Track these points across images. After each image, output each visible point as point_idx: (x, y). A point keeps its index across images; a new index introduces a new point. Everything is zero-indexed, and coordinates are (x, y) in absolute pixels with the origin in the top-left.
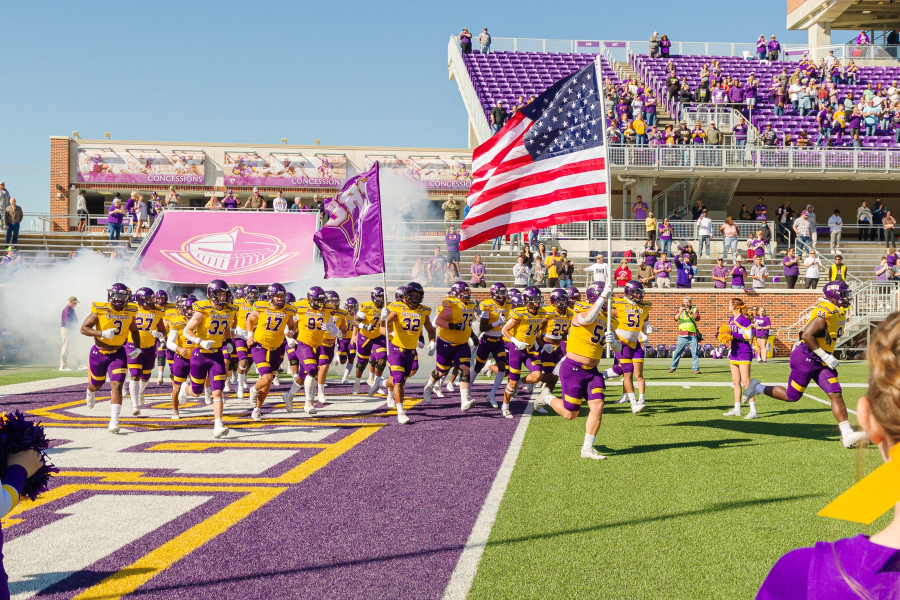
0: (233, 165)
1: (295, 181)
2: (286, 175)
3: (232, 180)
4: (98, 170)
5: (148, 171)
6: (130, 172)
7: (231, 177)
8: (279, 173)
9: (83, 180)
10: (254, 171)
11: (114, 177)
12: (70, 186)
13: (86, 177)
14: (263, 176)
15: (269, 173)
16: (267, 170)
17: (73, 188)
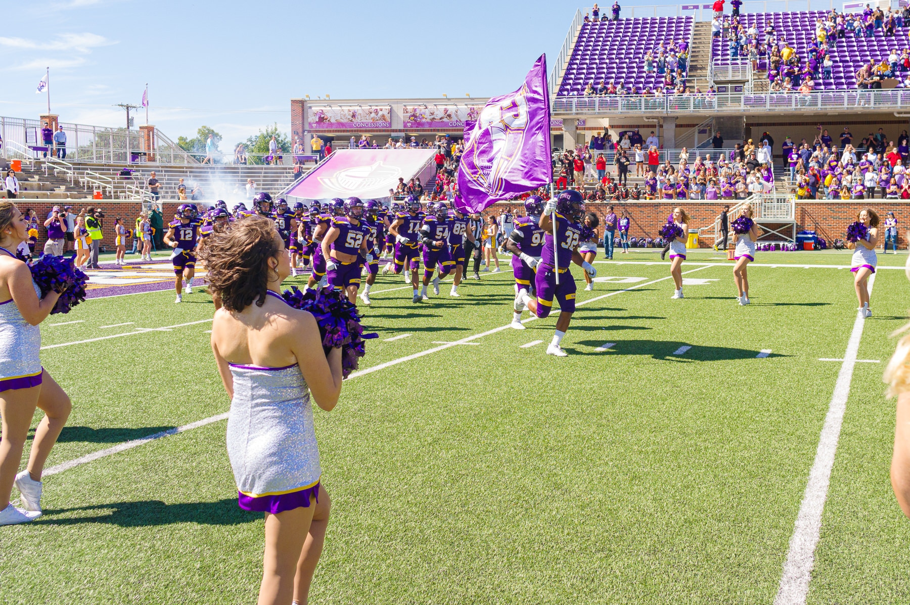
0: (409, 114)
1: (451, 124)
2: (445, 120)
3: (409, 125)
4: (322, 120)
5: (354, 120)
6: (342, 121)
7: (408, 122)
8: (441, 119)
9: (312, 127)
10: (423, 118)
11: (331, 124)
12: (304, 131)
13: (314, 125)
14: (429, 121)
15: (434, 118)
16: (432, 117)
17: (305, 133)
